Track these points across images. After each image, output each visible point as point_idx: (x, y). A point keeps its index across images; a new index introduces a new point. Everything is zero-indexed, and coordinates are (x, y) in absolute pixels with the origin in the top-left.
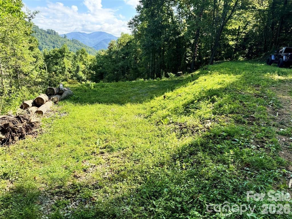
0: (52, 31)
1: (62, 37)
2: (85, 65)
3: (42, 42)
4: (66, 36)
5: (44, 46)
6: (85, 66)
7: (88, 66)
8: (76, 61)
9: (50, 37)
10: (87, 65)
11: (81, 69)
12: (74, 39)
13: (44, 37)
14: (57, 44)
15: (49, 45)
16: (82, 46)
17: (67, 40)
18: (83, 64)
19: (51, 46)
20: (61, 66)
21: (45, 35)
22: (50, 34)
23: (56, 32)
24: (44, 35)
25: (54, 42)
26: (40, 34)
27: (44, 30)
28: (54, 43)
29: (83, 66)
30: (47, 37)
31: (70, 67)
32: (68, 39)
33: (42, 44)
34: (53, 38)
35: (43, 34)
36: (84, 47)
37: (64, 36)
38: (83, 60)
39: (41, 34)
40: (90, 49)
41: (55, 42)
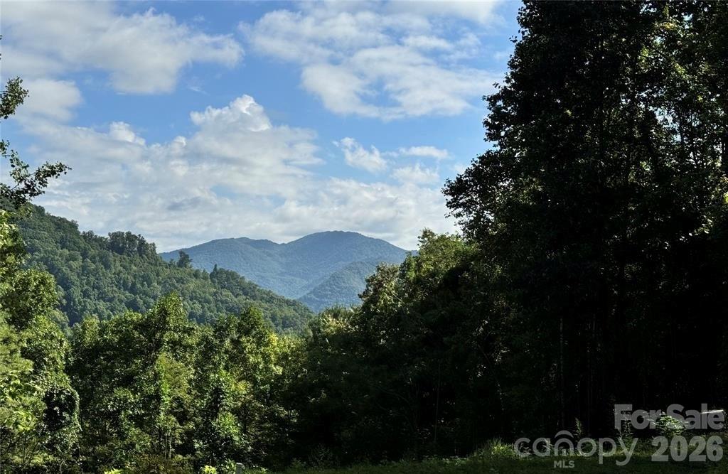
0: (130, 237)
1: (168, 262)
2: (255, 382)
3: (86, 287)
4: (187, 256)
5: (90, 304)
6: (250, 385)
7: (268, 386)
8: (214, 364)
9: (118, 264)
10: (264, 383)
11: (229, 402)
12: (218, 268)
13: (93, 266)
14: (145, 294)
15: (111, 300)
16: (254, 297)
17: (189, 274)
18: (240, 380)
19: (121, 301)
20: (141, 391)
21: (101, 258)
22: (120, 251)
23: (148, 241)
24: (97, 258)
25: (134, 284)
26: (78, 254)
27: (99, 235)
28: (133, 290)
29: (243, 388)
30: (107, 266)
31: (181, 395)
32: (195, 268)
33: (85, 294)
34: (134, 268)
35: (92, 252)
36: (262, 299)
37: (177, 260)
38: (245, 360)
39: (84, 255)
40: (285, 308)
41: (139, 286)
